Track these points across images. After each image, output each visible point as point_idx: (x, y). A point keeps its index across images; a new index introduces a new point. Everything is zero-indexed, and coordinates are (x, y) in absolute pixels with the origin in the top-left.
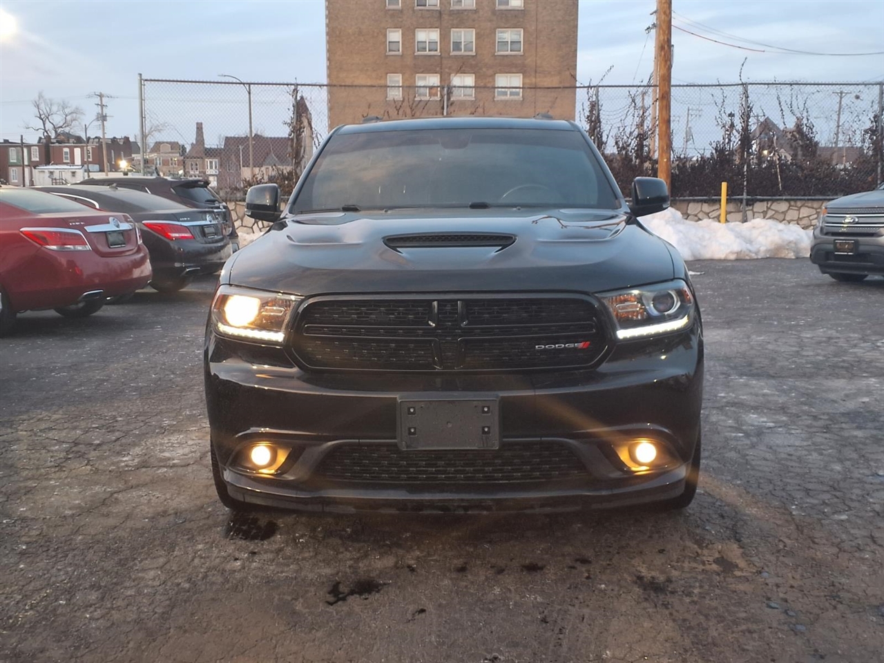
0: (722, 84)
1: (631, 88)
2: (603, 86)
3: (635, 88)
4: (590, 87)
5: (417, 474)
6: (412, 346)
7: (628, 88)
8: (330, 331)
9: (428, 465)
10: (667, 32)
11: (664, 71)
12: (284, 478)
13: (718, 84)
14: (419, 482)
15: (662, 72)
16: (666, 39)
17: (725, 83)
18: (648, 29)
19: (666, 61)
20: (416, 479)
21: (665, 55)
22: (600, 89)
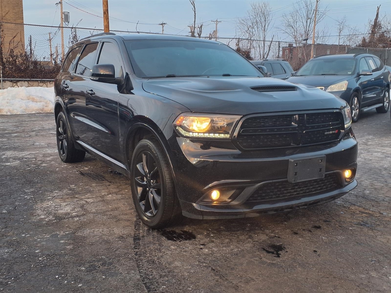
0: (129, 31)
1: (91, 30)
2: (78, 28)
3: (92, 30)
4: (72, 28)
5: (287, 193)
6: (285, 136)
7: (89, 30)
8: (253, 131)
9: (292, 189)
10: (106, 6)
11: (106, 24)
12: (231, 204)
13: (127, 31)
14: (286, 197)
15: (105, 24)
16: (106, 9)
17: (130, 31)
18: (56, 4)
19: (107, 19)
20: (286, 196)
21: (106, 16)
22: (77, 29)
